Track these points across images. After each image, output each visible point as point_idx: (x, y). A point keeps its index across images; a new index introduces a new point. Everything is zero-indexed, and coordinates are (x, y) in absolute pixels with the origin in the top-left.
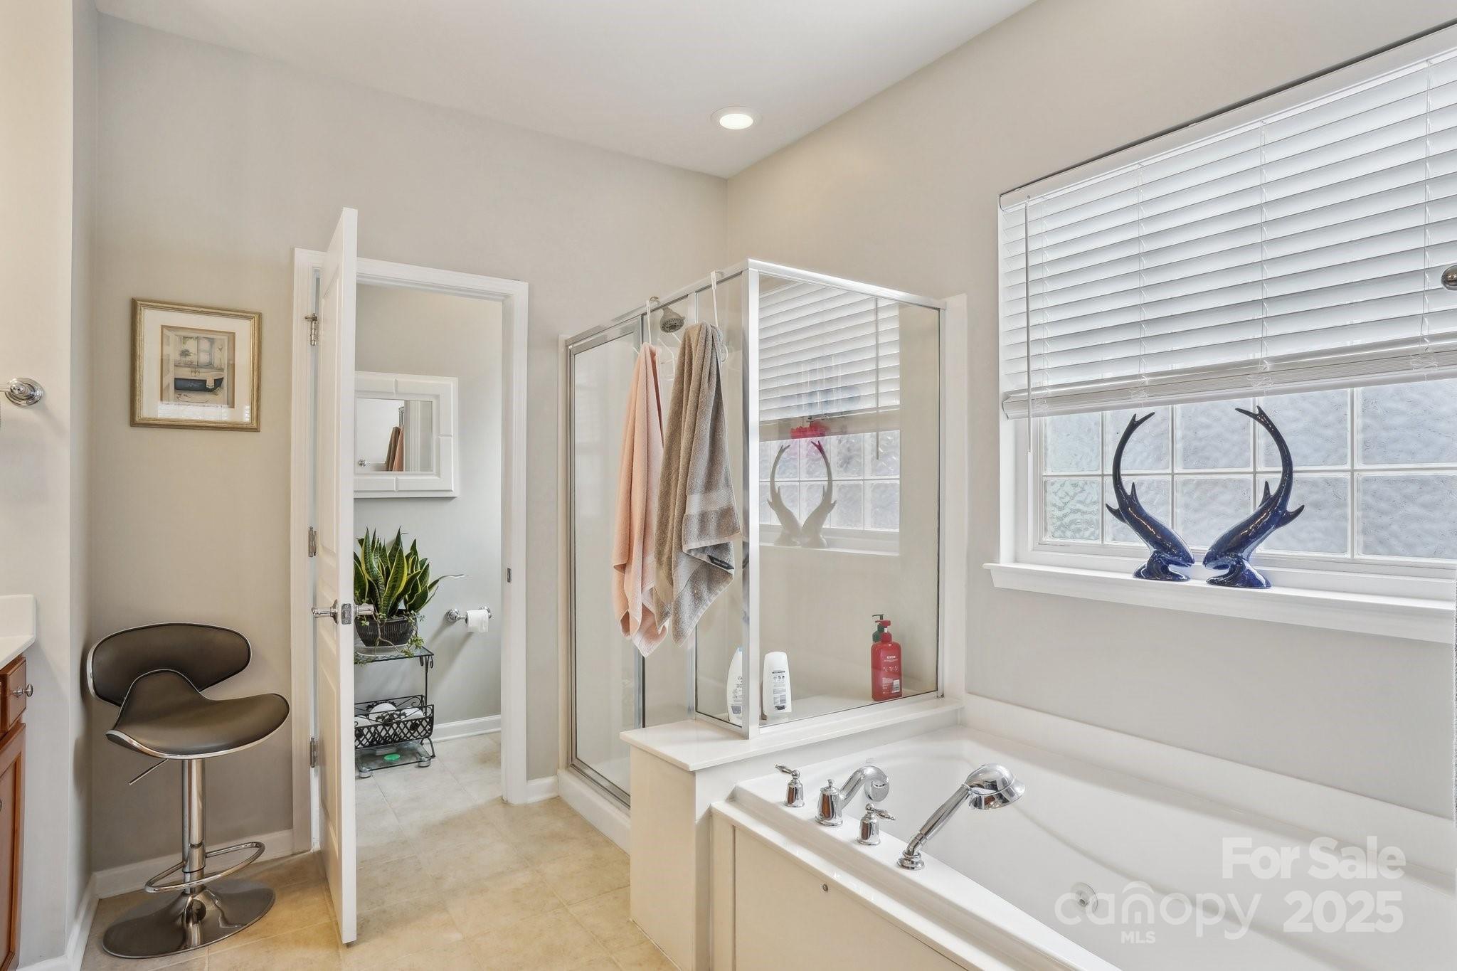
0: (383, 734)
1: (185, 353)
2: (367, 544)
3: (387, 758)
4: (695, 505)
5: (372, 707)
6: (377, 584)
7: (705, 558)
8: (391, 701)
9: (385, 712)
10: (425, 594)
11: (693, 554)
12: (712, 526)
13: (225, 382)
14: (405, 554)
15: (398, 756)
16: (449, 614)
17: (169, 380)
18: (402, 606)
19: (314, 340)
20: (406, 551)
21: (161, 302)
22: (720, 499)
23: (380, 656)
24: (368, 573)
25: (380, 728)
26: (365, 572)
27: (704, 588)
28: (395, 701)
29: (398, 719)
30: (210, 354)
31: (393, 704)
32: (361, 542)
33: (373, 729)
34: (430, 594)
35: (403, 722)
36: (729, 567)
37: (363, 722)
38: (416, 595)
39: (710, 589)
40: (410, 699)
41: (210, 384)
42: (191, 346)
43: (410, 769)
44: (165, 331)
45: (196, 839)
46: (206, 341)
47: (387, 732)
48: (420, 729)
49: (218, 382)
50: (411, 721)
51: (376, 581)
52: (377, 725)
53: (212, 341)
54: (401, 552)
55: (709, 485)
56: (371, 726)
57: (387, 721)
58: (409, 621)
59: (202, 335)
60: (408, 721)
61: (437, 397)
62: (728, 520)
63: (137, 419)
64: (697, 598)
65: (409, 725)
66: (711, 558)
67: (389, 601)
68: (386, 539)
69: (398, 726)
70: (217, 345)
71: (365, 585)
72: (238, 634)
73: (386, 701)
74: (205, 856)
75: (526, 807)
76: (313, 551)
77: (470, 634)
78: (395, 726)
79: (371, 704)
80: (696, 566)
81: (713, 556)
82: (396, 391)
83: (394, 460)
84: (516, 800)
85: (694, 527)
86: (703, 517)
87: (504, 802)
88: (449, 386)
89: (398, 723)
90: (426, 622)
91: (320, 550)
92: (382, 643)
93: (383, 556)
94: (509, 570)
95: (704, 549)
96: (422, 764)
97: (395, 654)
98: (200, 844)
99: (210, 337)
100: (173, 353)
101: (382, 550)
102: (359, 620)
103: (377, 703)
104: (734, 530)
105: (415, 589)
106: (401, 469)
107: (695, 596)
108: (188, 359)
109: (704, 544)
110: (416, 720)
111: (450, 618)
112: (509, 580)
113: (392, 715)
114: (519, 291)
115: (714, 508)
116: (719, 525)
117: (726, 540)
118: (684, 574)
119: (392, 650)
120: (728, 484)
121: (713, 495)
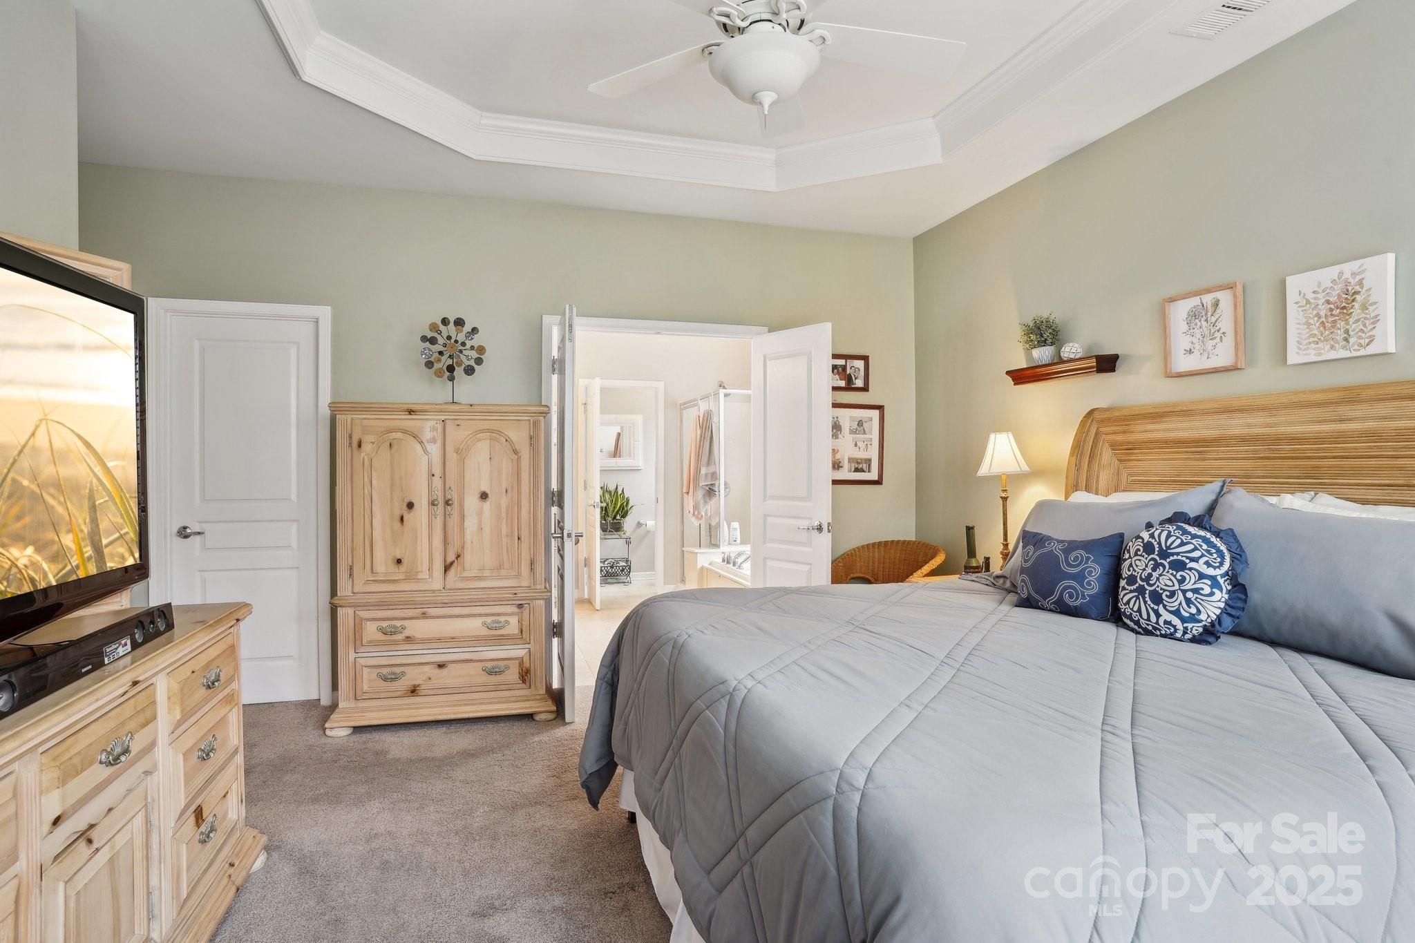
0: (611, 570)
2: (604, 490)
3: (612, 580)
4: (703, 471)
6: (608, 508)
7: (707, 488)
8: (614, 558)
9: (610, 562)
10: (627, 512)
11: (704, 487)
12: (709, 477)
14: (619, 494)
15: (617, 580)
16: (639, 523)
18: (618, 517)
19: (585, 411)
20: (620, 492)
22: (712, 469)
23: (610, 537)
24: (605, 503)
27: (707, 499)
28: (617, 558)
29: (616, 565)
31: (615, 560)
34: (629, 513)
35: (619, 567)
36: (715, 491)
37: (602, 565)
38: (624, 511)
39: (710, 499)
40: (622, 559)
43: (621, 584)
47: (613, 570)
48: (626, 570)
51: (608, 506)
52: (609, 567)
54: (617, 493)
55: (708, 464)
56: (606, 566)
57: (613, 566)
58: (621, 523)
61: (633, 424)
62: (714, 476)
64: (706, 502)
65: (621, 568)
67: (613, 513)
68: (612, 488)
69: (617, 568)
73: (612, 558)
76: (585, 488)
77: (648, 531)
78: (615, 568)
80: (704, 491)
81: (709, 488)
82: (617, 421)
83: (616, 453)
85: (703, 479)
86: (706, 475)
88: (639, 418)
90: (628, 524)
91: (588, 488)
92: (610, 531)
93: (611, 495)
94: (657, 499)
95: (707, 485)
96: (625, 582)
97: (616, 536)
101: (610, 492)
102: (602, 508)
104: (716, 479)
105: (623, 509)
106: (620, 457)
107: (704, 501)
109: (707, 483)
110: (624, 567)
111: (639, 524)
112: (657, 503)
113: (614, 563)
114: (661, 385)
115: (710, 472)
116: (712, 477)
117: (714, 482)
118: (700, 493)
119: (615, 534)
120: (715, 463)
121: (710, 467)
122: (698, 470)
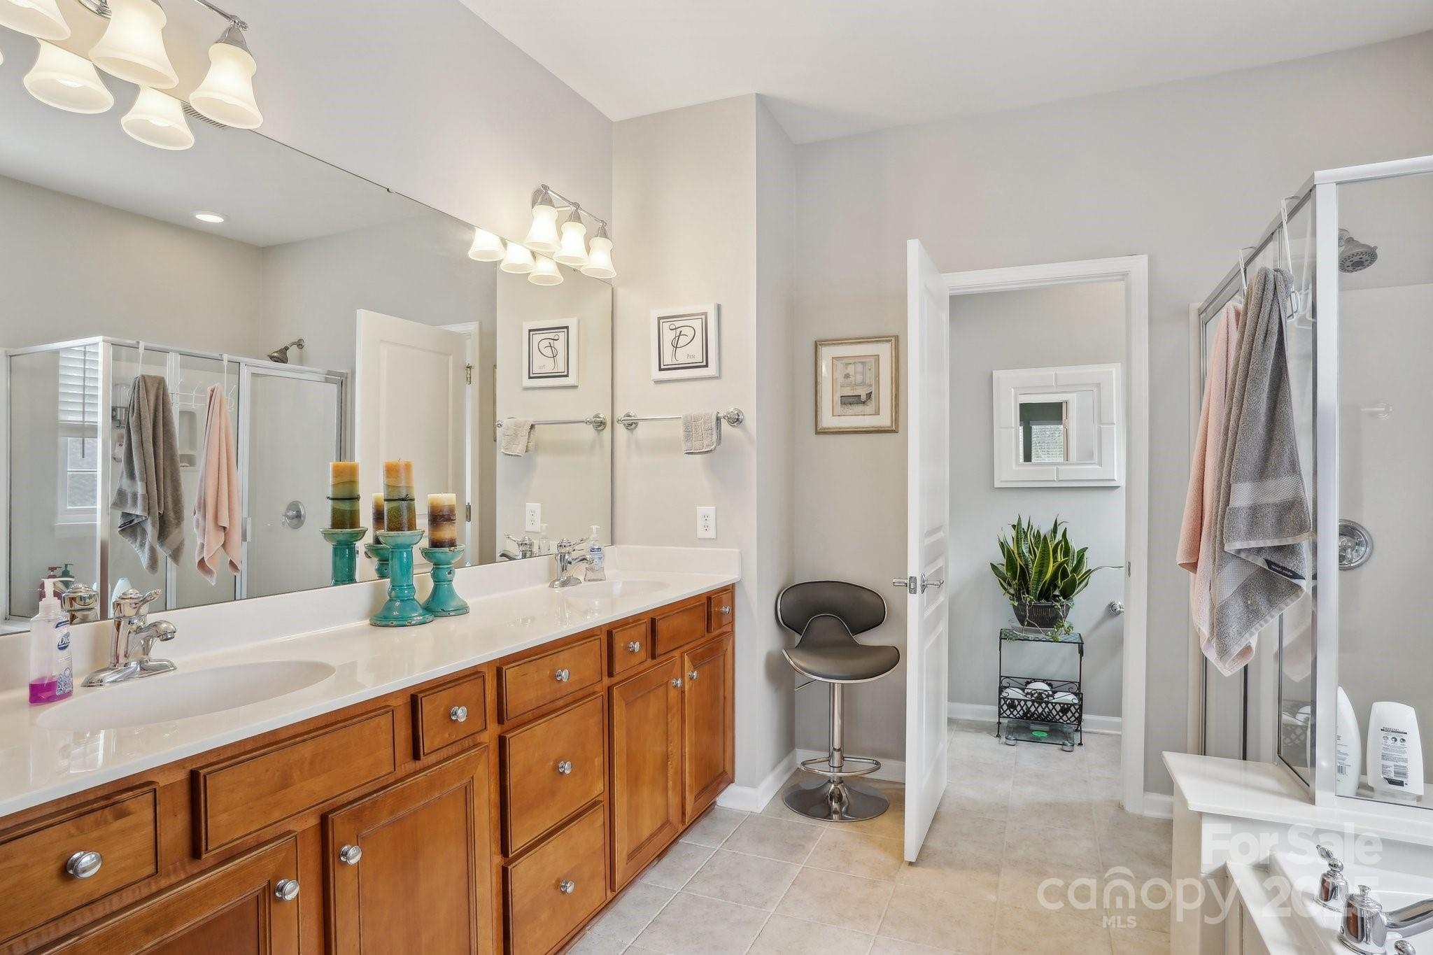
0: (1033, 709)
1: (847, 376)
2: (1020, 529)
3: (1035, 734)
4: (1243, 495)
5: (1028, 683)
6: (1027, 568)
7: (1260, 562)
8: (1049, 682)
9: (1035, 690)
10: (1075, 584)
11: (1243, 555)
12: (1269, 521)
13: (873, 395)
14: (1057, 541)
15: (1045, 735)
16: (1111, 606)
17: (838, 399)
18: (1055, 593)
20: (1059, 538)
21: (834, 340)
22: (1278, 490)
23: (1031, 636)
24: (1020, 557)
25: (1029, 704)
26: (1016, 556)
27: (1261, 601)
28: (1052, 683)
29: (1046, 699)
30: (863, 375)
31: (1050, 685)
32: (1014, 526)
33: (1022, 703)
34: (1083, 585)
35: (1052, 703)
36: (1296, 576)
38: (1067, 583)
39: (1271, 602)
40: (1067, 684)
41: (863, 398)
42: (851, 370)
43: (1053, 750)
44: (835, 362)
45: (837, 745)
46: (860, 364)
47: (1036, 709)
48: (1069, 714)
49: (869, 396)
50: (1060, 704)
51: (1027, 565)
52: (1027, 700)
53: (864, 363)
54: (1053, 540)
55: (1268, 470)
56: (1021, 700)
57: (1040, 699)
58: (1056, 607)
59: (856, 361)
60: (1056, 703)
62: (1291, 516)
63: (820, 427)
64: (1253, 611)
65: (1058, 708)
66: (1269, 563)
67: (1038, 585)
68: (1038, 529)
69: (1047, 706)
70: (867, 367)
71: (1017, 568)
72: (877, 594)
73: (1044, 681)
74: (843, 758)
75: (1141, 819)
78: (1044, 705)
79: (1029, 680)
80: (1249, 572)
81: (1273, 560)
82: (1056, 384)
84: (1130, 808)
85: (1242, 524)
86: (1256, 511)
87: (1121, 807)
88: (1112, 373)
89: (1047, 703)
90: (1079, 611)
92: (1029, 624)
94: (1129, 563)
95: (1259, 550)
96: (1065, 748)
97: (1041, 636)
98: (839, 750)
99: (861, 360)
100: (839, 376)
101: (1032, 538)
103: (1035, 680)
104: (1303, 532)
105: (1066, 577)
107: (1247, 607)
108: (849, 380)
109: (1260, 543)
110: (1064, 704)
111: (1112, 610)
112: (1129, 574)
113: (1040, 694)
115: (1271, 499)
116: (1280, 521)
117: (1289, 541)
118: (1231, 578)
119: (1039, 632)
120: (1294, 469)
121: (1271, 484)
122: (1226, 495)
